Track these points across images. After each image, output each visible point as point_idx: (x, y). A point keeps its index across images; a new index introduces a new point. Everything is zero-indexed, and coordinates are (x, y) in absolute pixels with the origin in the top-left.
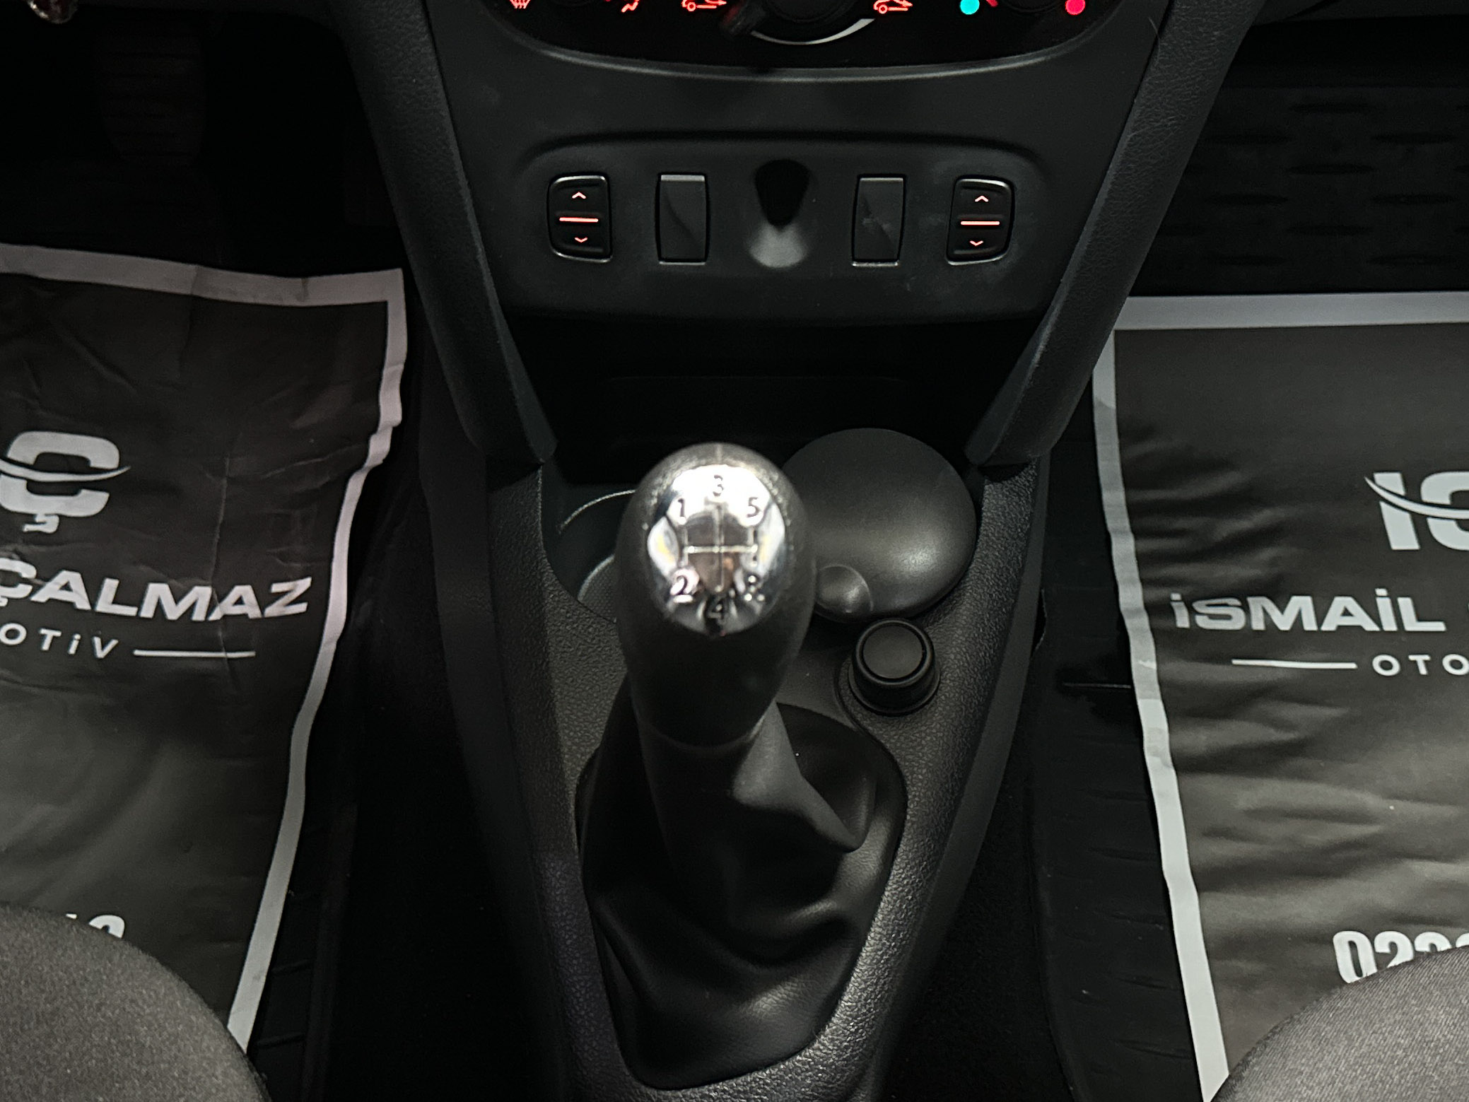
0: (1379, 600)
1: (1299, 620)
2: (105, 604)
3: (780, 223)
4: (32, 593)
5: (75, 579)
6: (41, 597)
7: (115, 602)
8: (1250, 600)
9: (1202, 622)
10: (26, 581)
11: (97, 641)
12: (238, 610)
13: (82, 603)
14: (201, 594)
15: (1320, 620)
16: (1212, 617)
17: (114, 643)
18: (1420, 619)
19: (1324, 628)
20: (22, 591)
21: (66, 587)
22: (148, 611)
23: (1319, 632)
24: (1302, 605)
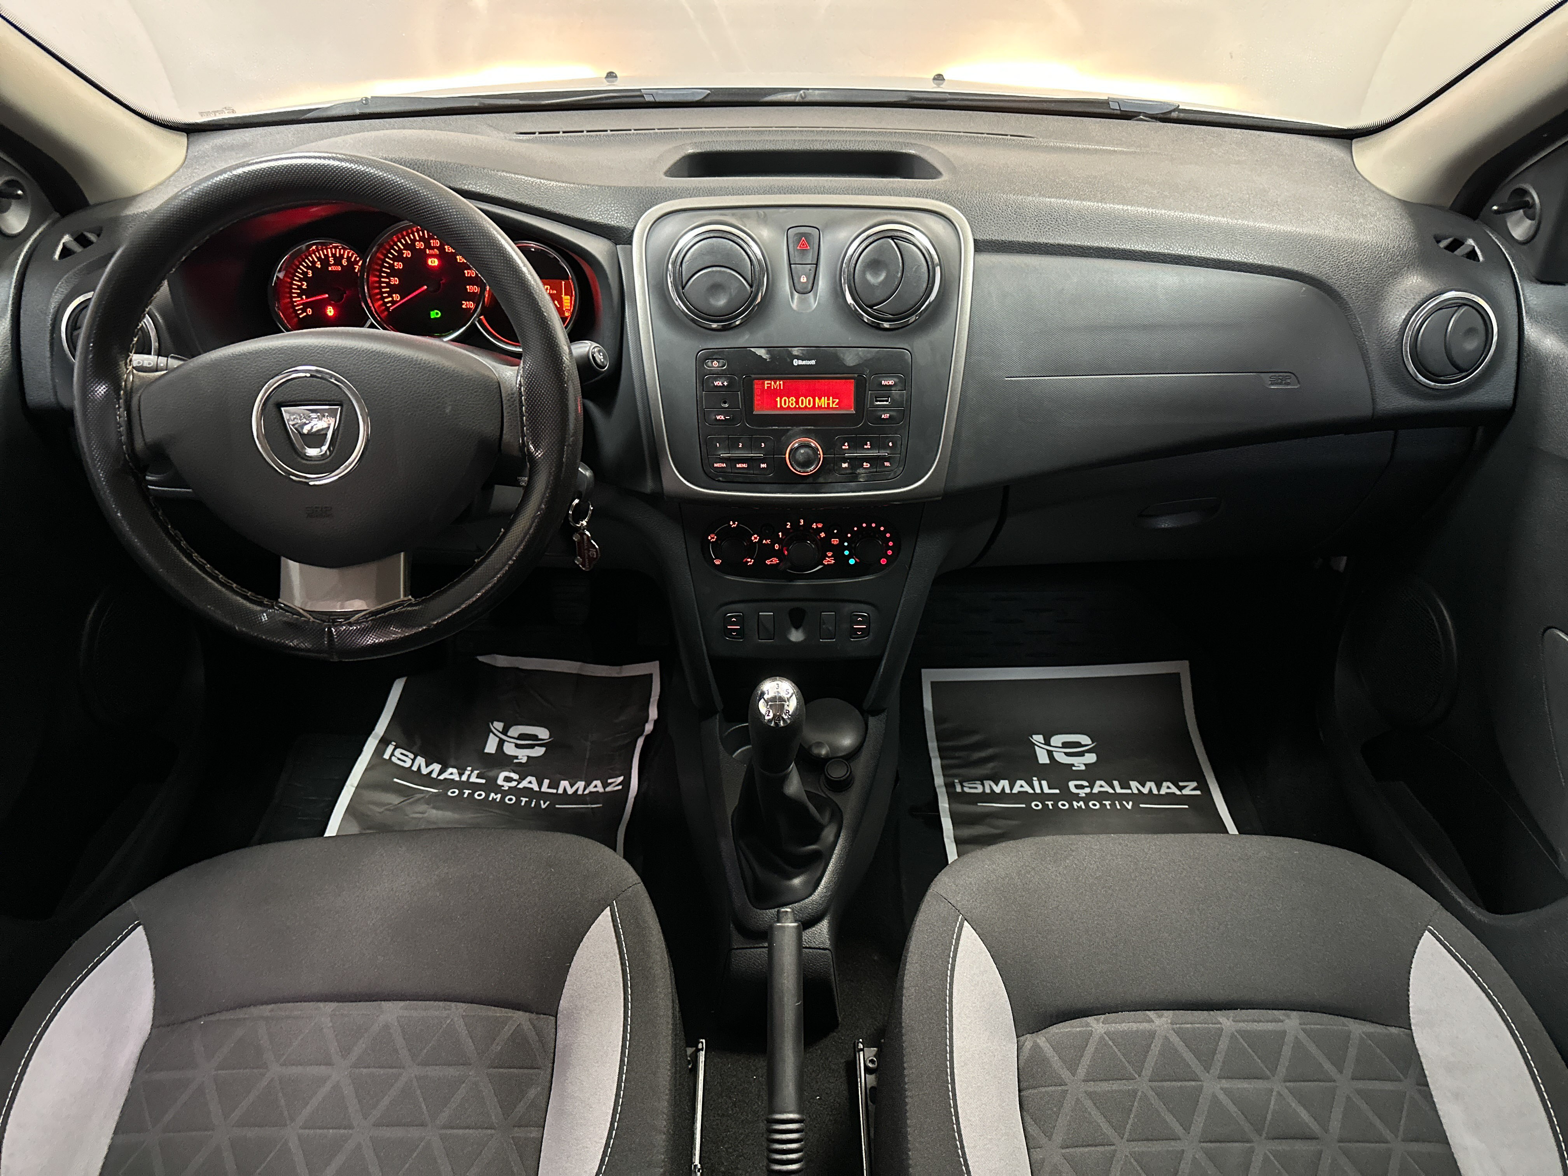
0: (1034, 782)
1: (1003, 789)
2: (544, 789)
3: (797, 628)
4: (518, 784)
5: (533, 779)
6: (520, 786)
7: (549, 787)
8: (985, 782)
9: (966, 790)
10: (515, 780)
11: (542, 802)
12: (595, 790)
13: (536, 788)
14: (581, 784)
15: (1011, 789)
16: (970, 788)
17: (548, 803)
18: (1050, 788)
19: (1014, 791)
20: (514, 784)
21: (530, 782)
22: (561, 791)
23: (1012, 793)
24: (1004, 783)
